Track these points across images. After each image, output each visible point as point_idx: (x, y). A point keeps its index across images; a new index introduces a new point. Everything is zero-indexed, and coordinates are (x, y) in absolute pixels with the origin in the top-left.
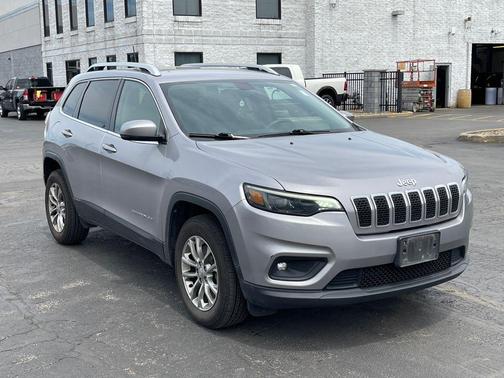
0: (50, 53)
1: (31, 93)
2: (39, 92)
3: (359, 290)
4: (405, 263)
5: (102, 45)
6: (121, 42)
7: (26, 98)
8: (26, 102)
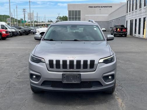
0: (127, 18)
1: (117, 29)
2: (118, 29)
3: (51, 87)
4: (65, 82)
5: (138, 15)
6: (142, 14)
7: (115, 30)
8: (115, 32)
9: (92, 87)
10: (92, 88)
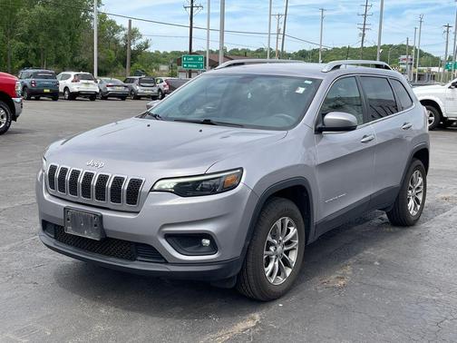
4: (70, 230)
9: (135, 260)
10: (136, 262)
